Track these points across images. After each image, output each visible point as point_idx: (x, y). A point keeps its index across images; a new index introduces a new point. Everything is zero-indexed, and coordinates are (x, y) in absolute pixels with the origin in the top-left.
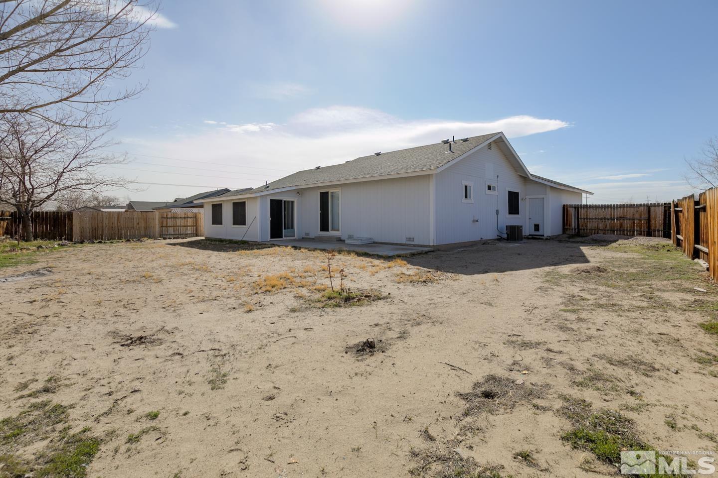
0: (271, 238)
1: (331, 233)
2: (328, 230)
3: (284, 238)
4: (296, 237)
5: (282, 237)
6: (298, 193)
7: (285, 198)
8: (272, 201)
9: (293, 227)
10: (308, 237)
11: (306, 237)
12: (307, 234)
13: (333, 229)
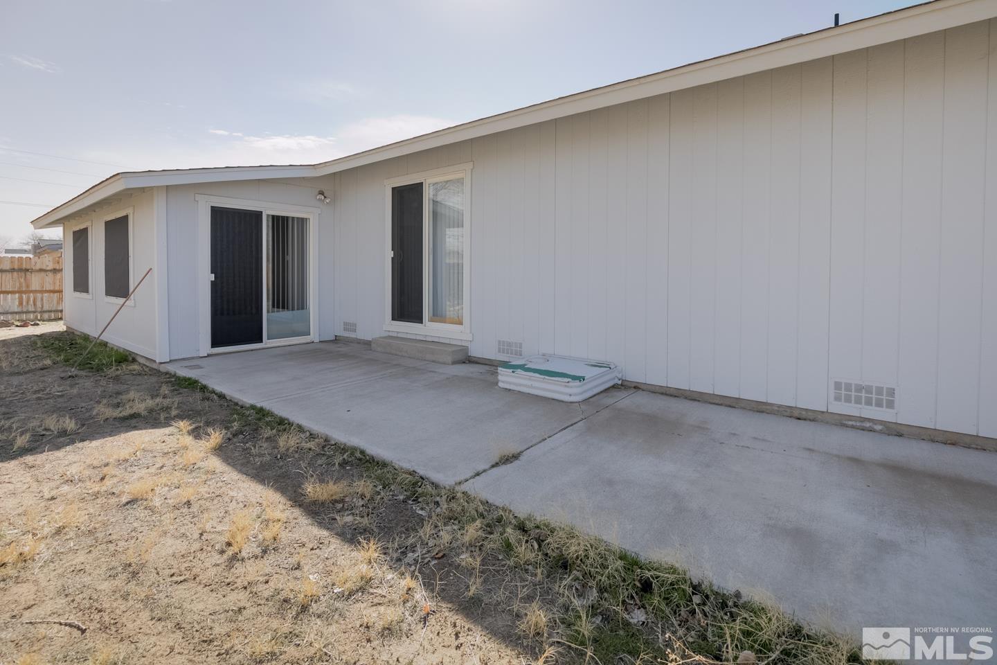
0: (215, 343)
1: (428, 329)
2: (418, 318)
3: (267, 342)
4: (314, 336)
5: (260, 340)
6: (321, 193)
7: (269, 206)
8: (217, 213)
9: (302, 305)
10: (353, 335)
11: (346, 334)
12: (349, 327)
13: (437, 316)
